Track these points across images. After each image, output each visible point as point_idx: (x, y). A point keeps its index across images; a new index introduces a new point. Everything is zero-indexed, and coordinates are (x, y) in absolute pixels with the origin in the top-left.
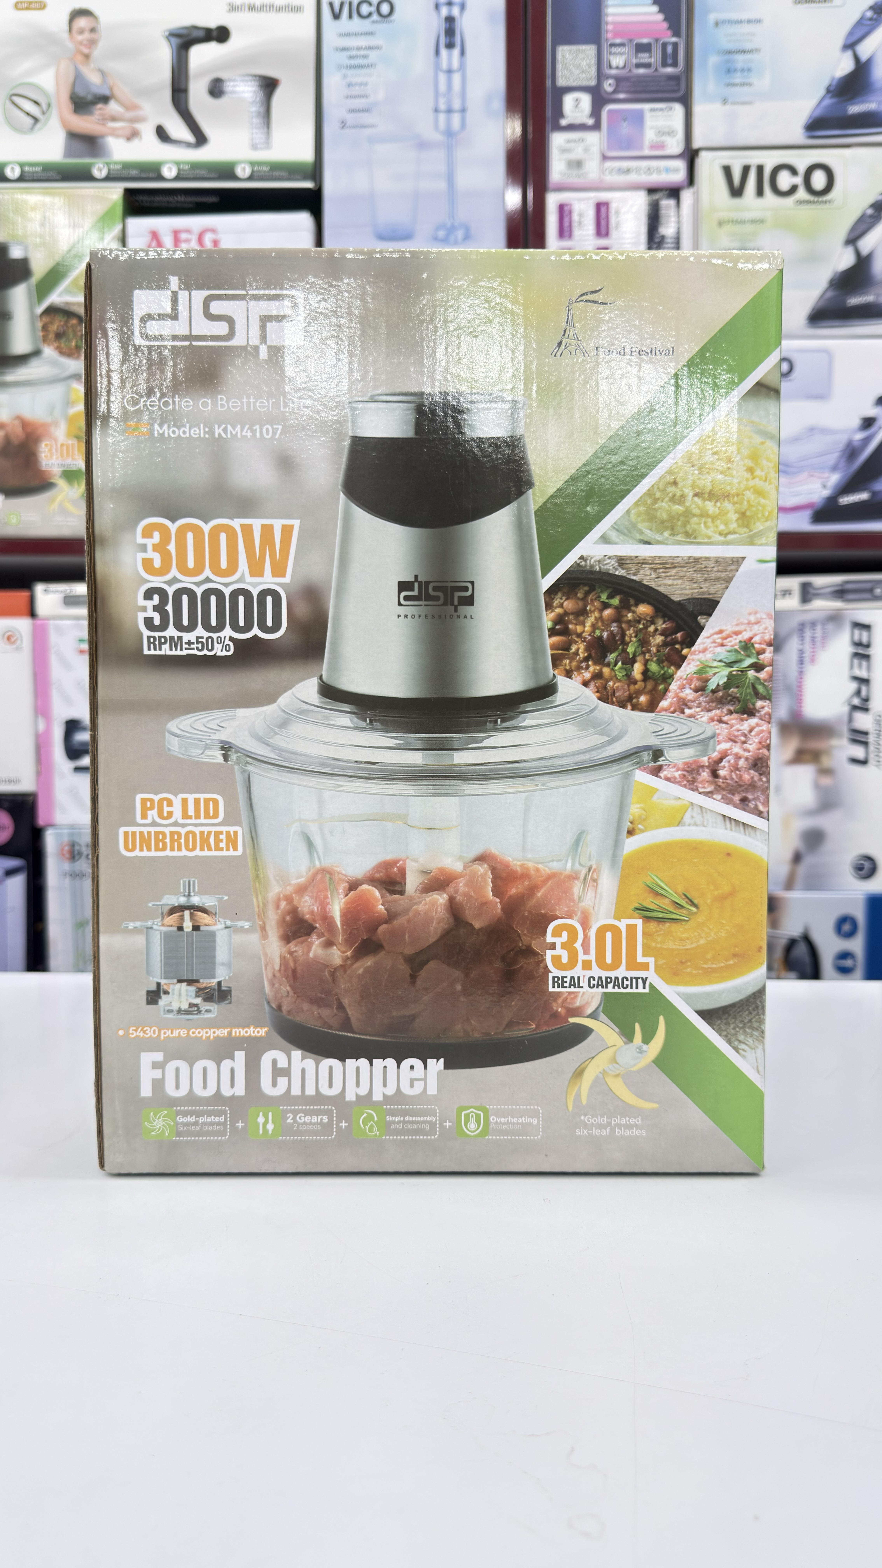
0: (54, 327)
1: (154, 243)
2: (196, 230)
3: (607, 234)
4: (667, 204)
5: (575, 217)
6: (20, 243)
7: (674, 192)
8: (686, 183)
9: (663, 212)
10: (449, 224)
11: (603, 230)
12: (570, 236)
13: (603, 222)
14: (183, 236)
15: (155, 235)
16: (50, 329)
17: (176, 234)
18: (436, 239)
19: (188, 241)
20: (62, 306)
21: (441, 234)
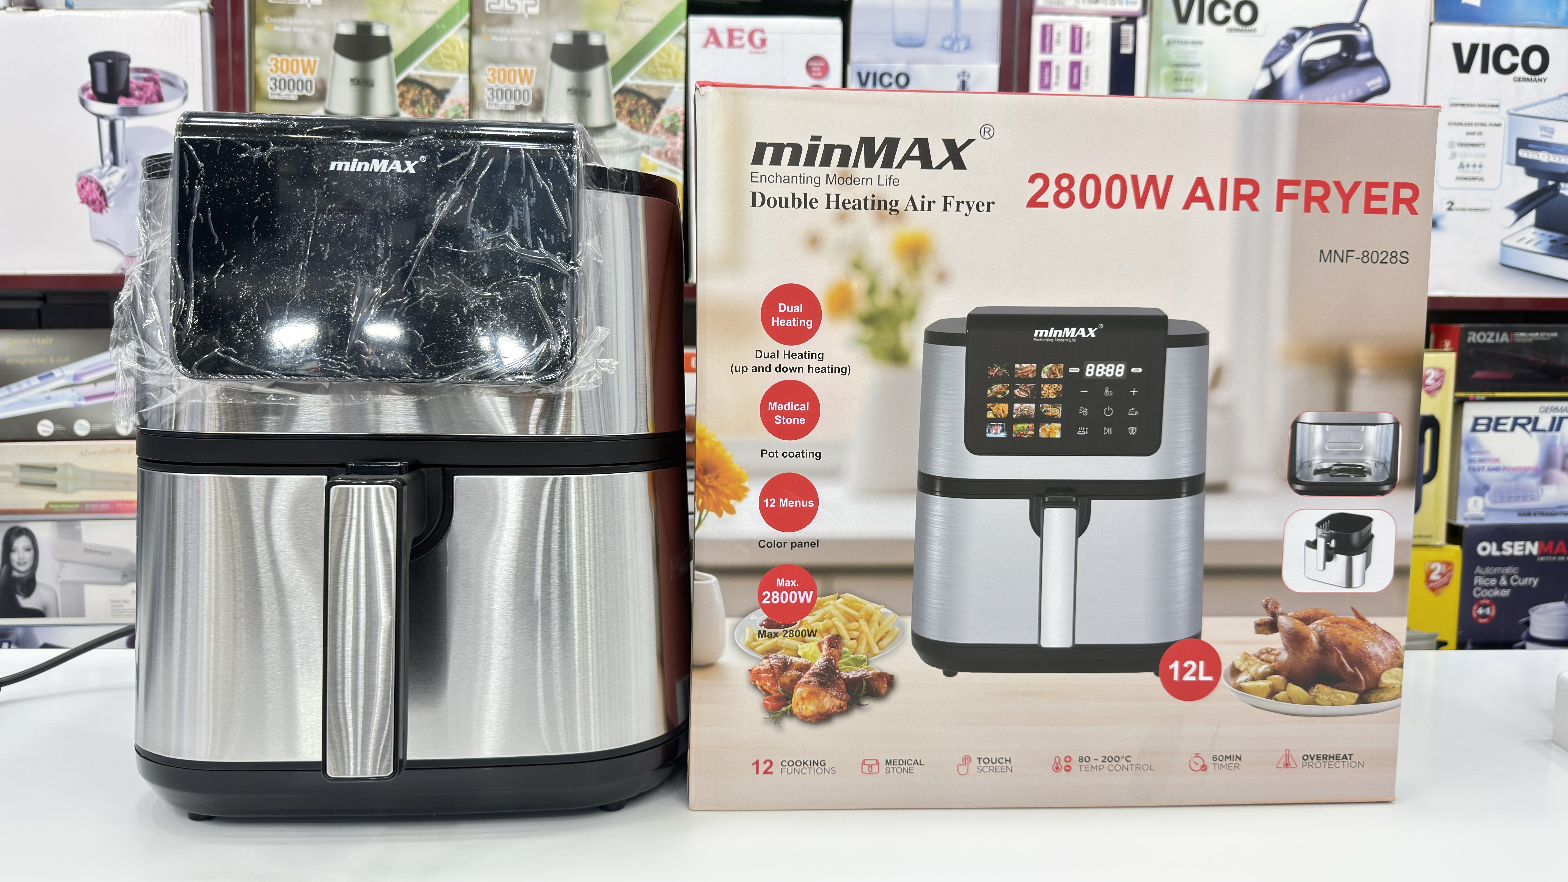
0: (626, 106)
1: (712, 39)
2: (748, 30)
3: (1080, 51)
4: (1127, 29)
5: (1055, 37)
6: (597, 32)
7: (1132, 20)
8: (1141, 13)
9: (1123, 35)
10: (954, 35)
11: (1077, 48)
12: (1051, 51)
13: (1077, 41)
14: (737, 34)
15: (713, 32)
16: (622, 106)
17: (731, 32)
18: (943, 47)
19: (741, 38)
20: (634, 87)
21: (947, 43)
